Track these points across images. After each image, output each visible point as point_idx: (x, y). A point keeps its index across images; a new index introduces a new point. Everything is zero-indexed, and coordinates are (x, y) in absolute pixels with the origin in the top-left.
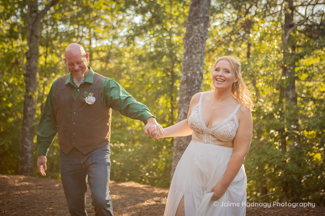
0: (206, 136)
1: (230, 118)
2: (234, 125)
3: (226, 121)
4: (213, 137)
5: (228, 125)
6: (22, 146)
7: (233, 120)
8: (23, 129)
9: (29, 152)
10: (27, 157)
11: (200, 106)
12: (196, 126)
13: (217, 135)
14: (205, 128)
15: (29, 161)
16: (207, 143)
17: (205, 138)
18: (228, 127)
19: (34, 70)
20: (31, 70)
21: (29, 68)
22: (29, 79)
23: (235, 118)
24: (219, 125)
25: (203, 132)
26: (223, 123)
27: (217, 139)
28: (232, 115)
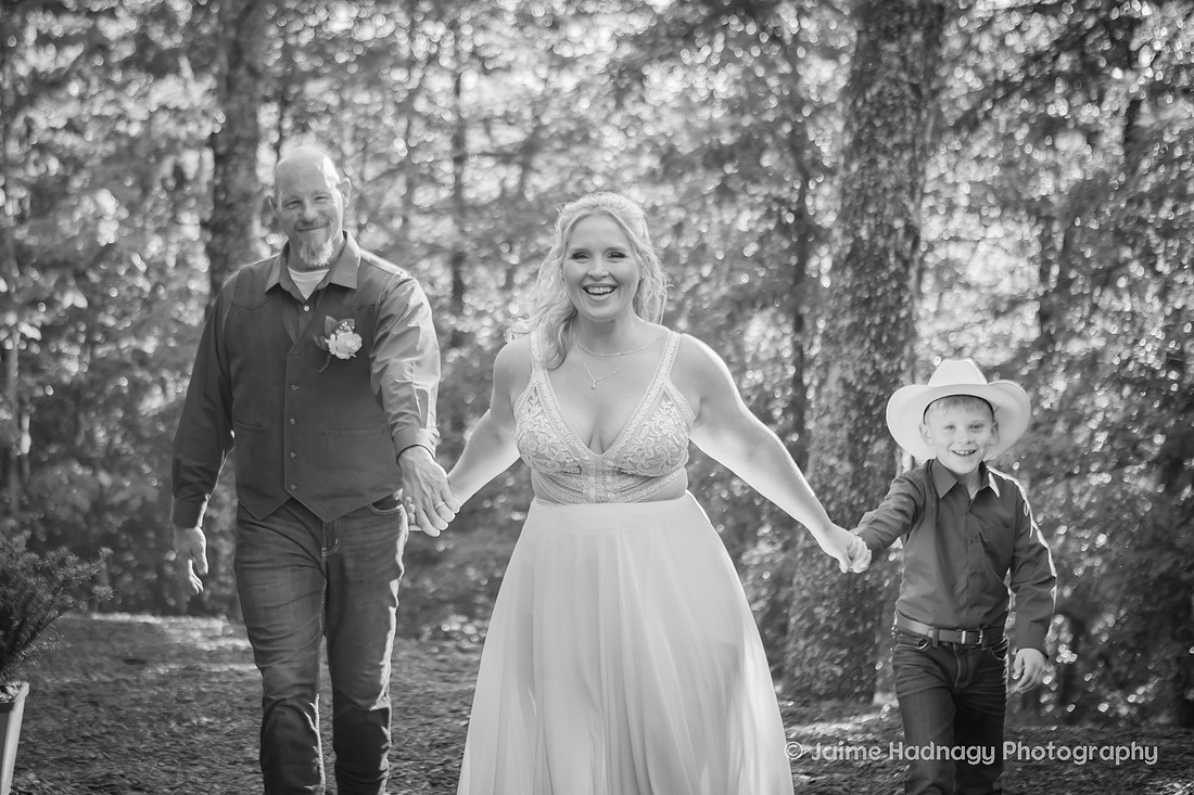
1: (654, 393)
2: (674, 409)
3: (646, 406)
4: (617, 478)
5: (658, 418)
12: (553, 458)
16: (600, 501)
17: (592, 484)
18: (661, 422)
19: (242, 206)
20: (230, 207)
21: (222, 197)
22: (231, 241)
23: (671, 387)
24: (632, 430)
25: (581, 469)
26: (639, 417)
27: (630, 481)
28: (659, 382)
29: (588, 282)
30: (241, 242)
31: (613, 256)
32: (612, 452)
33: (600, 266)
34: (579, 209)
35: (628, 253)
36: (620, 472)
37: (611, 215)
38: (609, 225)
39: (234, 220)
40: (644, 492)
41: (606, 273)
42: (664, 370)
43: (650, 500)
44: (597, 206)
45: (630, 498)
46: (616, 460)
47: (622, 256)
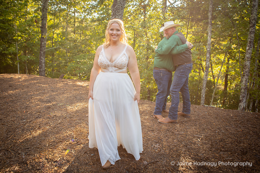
0: (110, 68)
1: (122, 54)
2: (126, 57)
3: (121, 55)
4: (115, 68)
5: (123, 58)
6: (40, 60)
7: (124, 54)
8: (40, 53)
9: (43, 63)
10: (42, 65)
11: (103, 52)
12: (104, 64)
13: (117, 65)
14: (109, 63)
15: (43, 67)
16: (112, 72)
17: (110, 69)
18: (123, 59)
19: (45, 25)
20: (43, 25)
21: (42, 24)
22: (43, 29)
23: (126, 53)
24: (118, 59)
25: (108, 66)
26: (119, 57)
27: (117, 68)
28: (124, 52)
29: (113, 35)
30: (45, 29)
31: (118, 31)
32: (114, 63)
33: (115, 32)
34: (112, 21)
35: (120, 30)
36: (115, 67)
37: (118, 23)
38: (117, 25)
39: (44, 27)
40: (119, 71)
41: (116, 33)
42: (125, 50)
43: (120, 73)
44: (116, 21)
45: (117, 72)
46: (114, 64)
47: (119, 31)
